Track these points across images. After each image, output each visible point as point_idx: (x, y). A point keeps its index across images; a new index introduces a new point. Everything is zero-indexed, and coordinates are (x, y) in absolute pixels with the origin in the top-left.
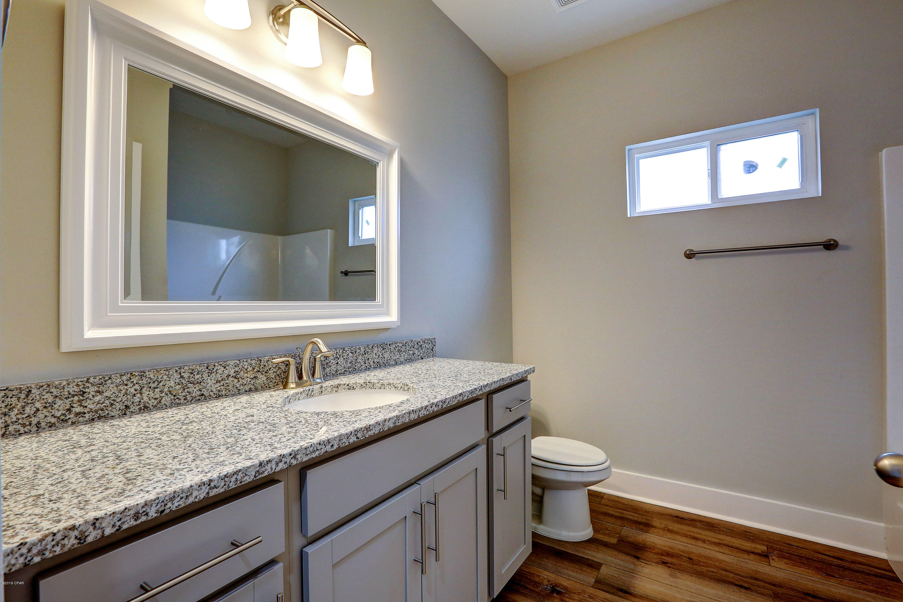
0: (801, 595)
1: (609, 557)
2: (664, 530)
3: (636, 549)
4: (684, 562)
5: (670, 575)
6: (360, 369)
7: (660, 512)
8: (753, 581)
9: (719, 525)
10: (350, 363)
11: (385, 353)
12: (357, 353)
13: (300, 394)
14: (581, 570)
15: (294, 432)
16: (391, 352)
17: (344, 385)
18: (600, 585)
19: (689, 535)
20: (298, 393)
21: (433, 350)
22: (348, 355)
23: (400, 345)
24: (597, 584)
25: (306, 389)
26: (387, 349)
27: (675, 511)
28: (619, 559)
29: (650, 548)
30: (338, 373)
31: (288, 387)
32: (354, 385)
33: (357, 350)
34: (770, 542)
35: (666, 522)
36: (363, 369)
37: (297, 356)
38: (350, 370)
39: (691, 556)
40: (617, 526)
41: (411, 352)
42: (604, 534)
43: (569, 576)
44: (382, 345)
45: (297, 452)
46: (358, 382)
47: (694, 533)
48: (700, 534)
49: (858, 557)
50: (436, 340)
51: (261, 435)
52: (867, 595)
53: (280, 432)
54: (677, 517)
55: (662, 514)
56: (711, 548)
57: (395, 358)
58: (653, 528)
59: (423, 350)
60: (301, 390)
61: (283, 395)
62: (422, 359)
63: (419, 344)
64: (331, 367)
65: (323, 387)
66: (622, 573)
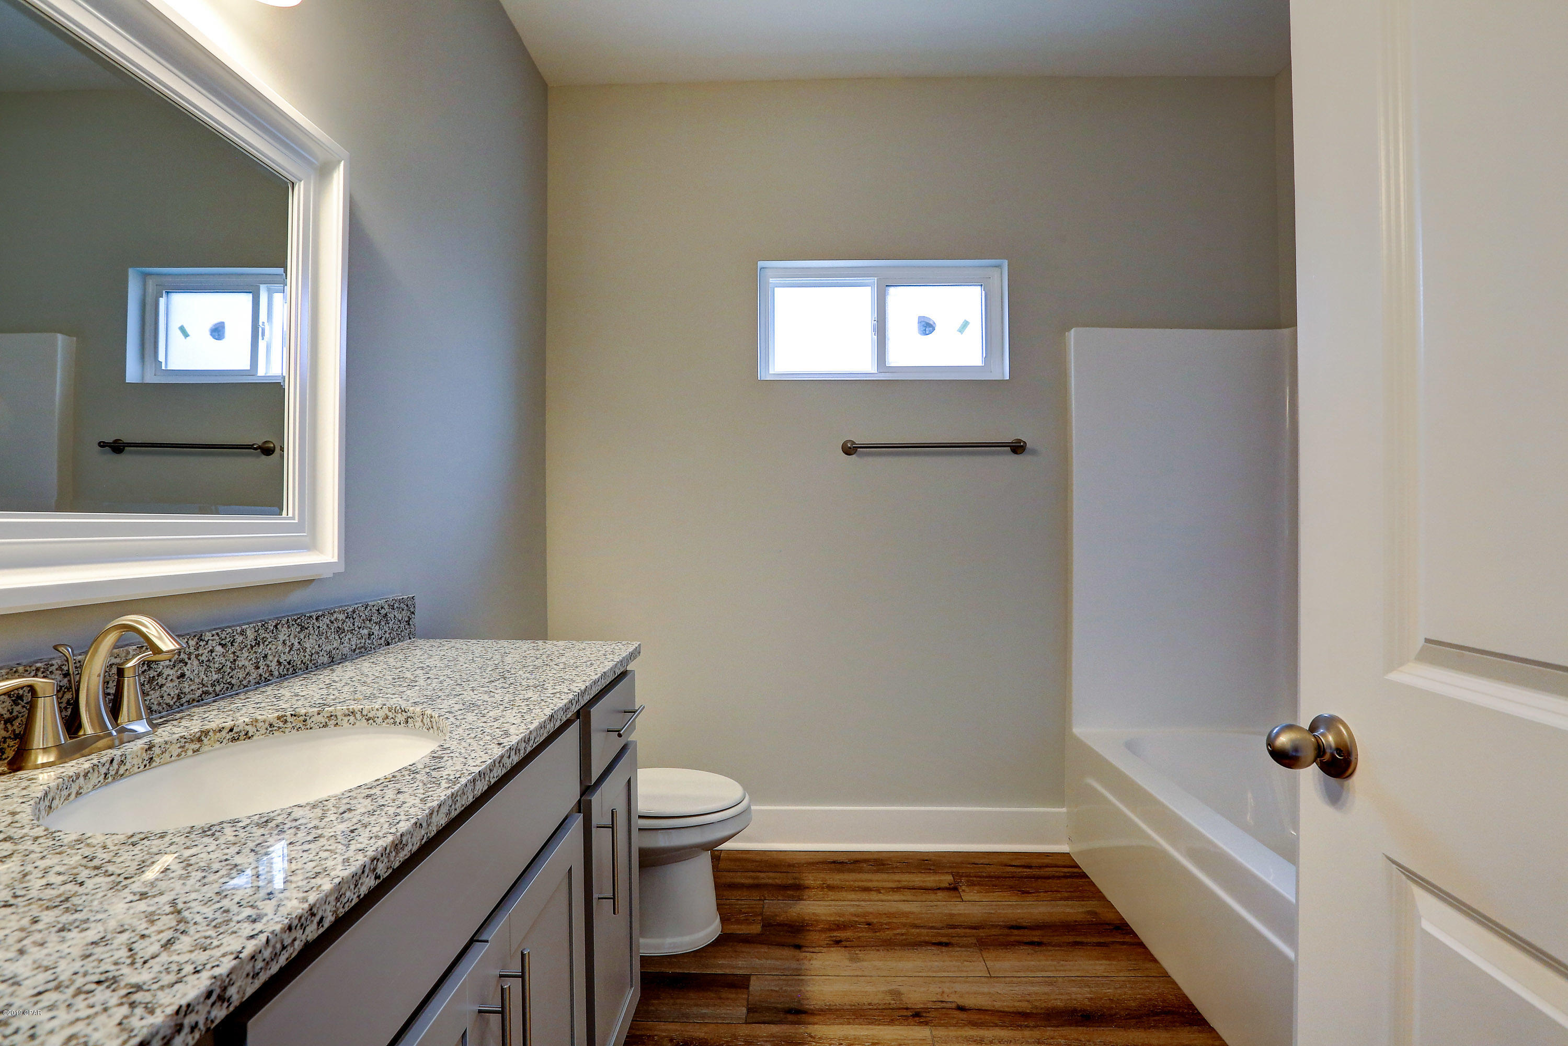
0: (1006, 931)
1: (757, 960)
2: (823, 888)
3: (792, 932)
4: (863, 932)
5: (851, 959)
6: (245, 683)
7: (810, 860)
8: (951, 931)
9: (890, 859)
10: (219, 671)
11: (306, 640)
12: (236, 645)
13: (82, 778)
14: (720, 998)
15: (168, 909)
16: (320, 634)
17: (220, 731)
18: (756, 1015)
19: (858, 887)
20: (74, 778)
21: (411, 623)
22: (212, 651)
23: (342, 617)
24: (751, 1015)
25: (104, 760)
26: (311, 628)
27: (828, 854)
28: (773, 959)
29: (812, 925)
30: (184, 700)
31: (30, 764)
32: (247, 728)
33: (237, 636)
34: (955, 867)
35: (822, 875)
36: (253, 682)
37: (54, 668)
38: (218, 688)
39: (870, 919)
40: (754, 902)
41: (365, 632)
42: (738, 922)
43: (703, 1016)
44: (299, 620)
45: (228, 980)
46: (259, 717)
47: (863, 881)
48: (871, 881)
49: (1043, 859)
50: (417, 600)
51: (36, 953)
52: (1065, 906)
53: (112, 924)
54: (834, 862)
55: (813, 864)
56: (889, 898)
57: (329, 648)
58: (807, 890)
59: (390, 625)
60: (81, 764)
61: (24, 792)
62: (388, 644)
63: (383, 612)
64: (164, 688)
65: (154, 746)
66: (784, 980)
